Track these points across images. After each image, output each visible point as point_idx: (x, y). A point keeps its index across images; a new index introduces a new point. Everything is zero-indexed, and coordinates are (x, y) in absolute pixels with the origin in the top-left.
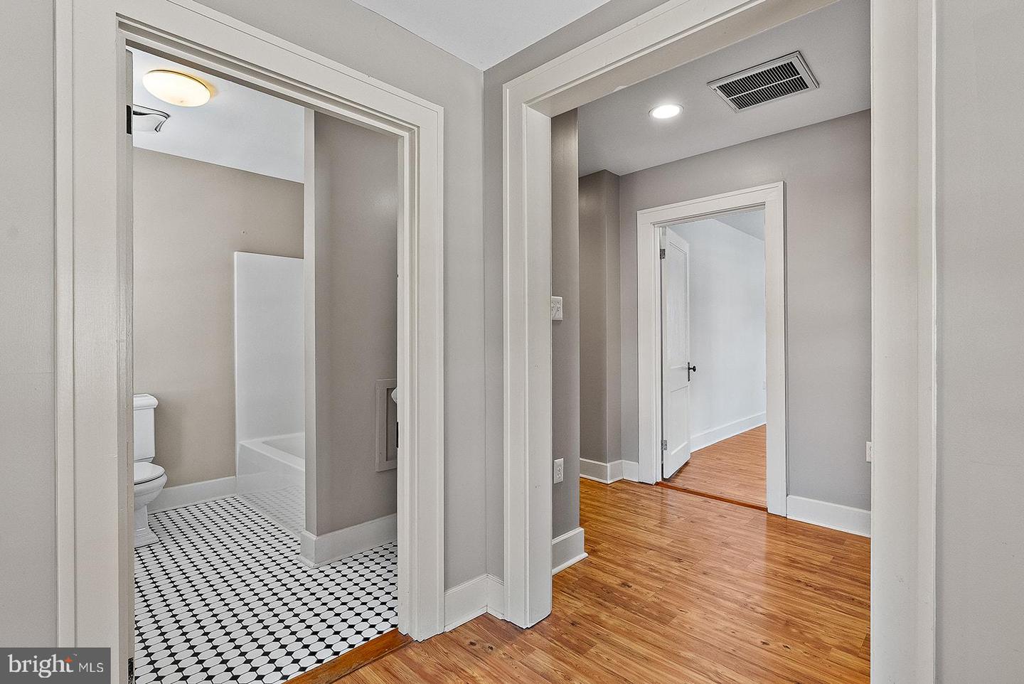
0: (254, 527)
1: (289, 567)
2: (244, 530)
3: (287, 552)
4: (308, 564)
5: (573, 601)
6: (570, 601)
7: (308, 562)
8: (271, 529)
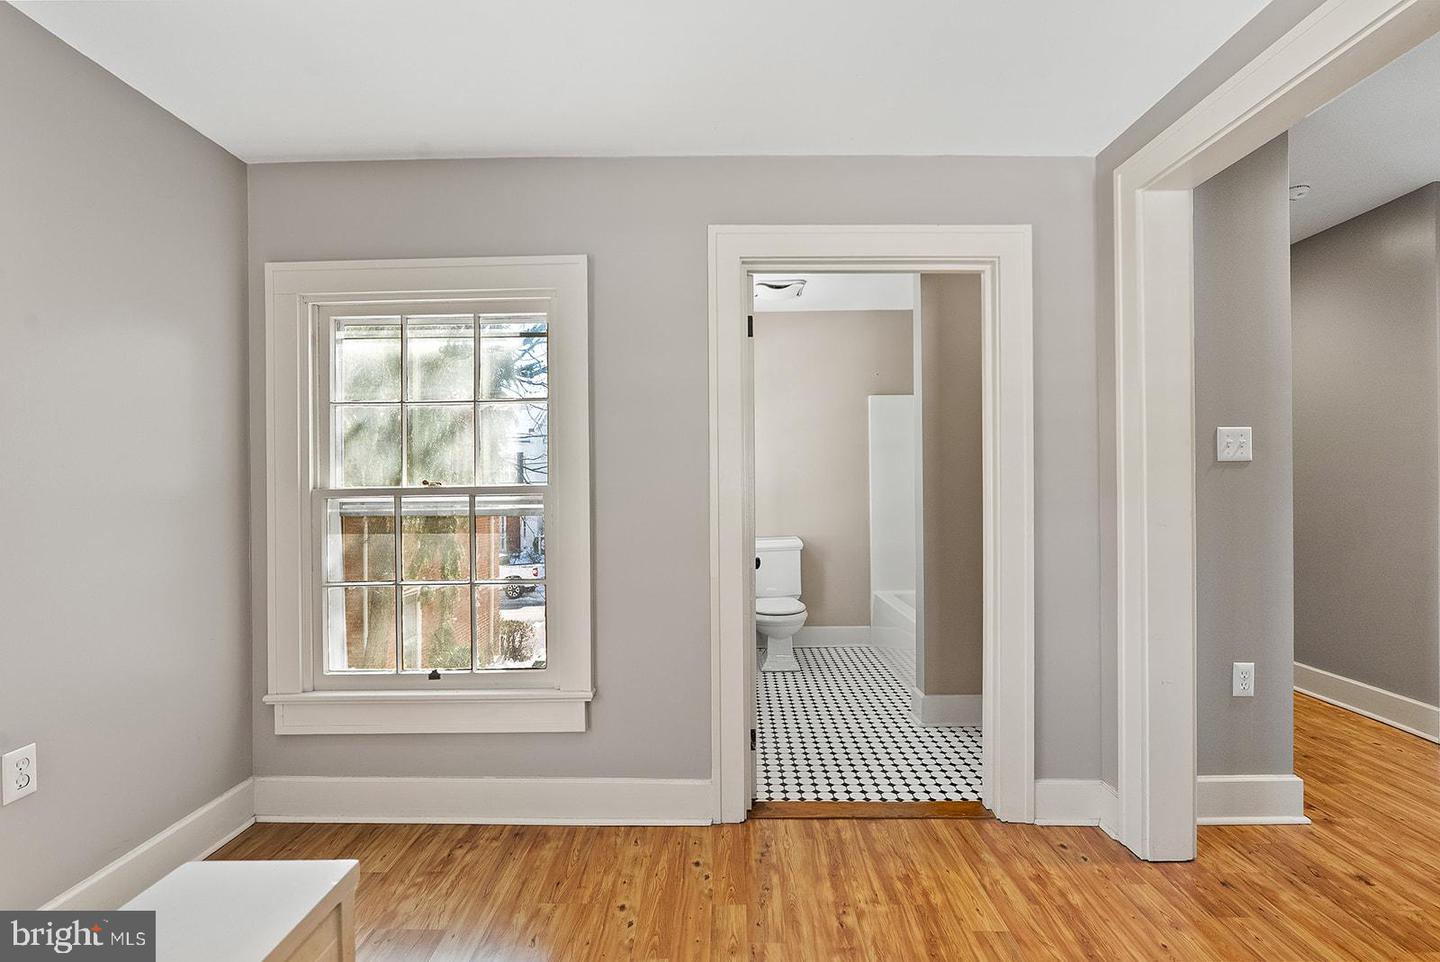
0: (878, 678)
1: (898, 719)
2: (868, 678)
3: (901, 706)
4: (916, 721)
5: (1243, 863)
6: (1237, 859)
7: (916, 719)
8: (893, 683)
